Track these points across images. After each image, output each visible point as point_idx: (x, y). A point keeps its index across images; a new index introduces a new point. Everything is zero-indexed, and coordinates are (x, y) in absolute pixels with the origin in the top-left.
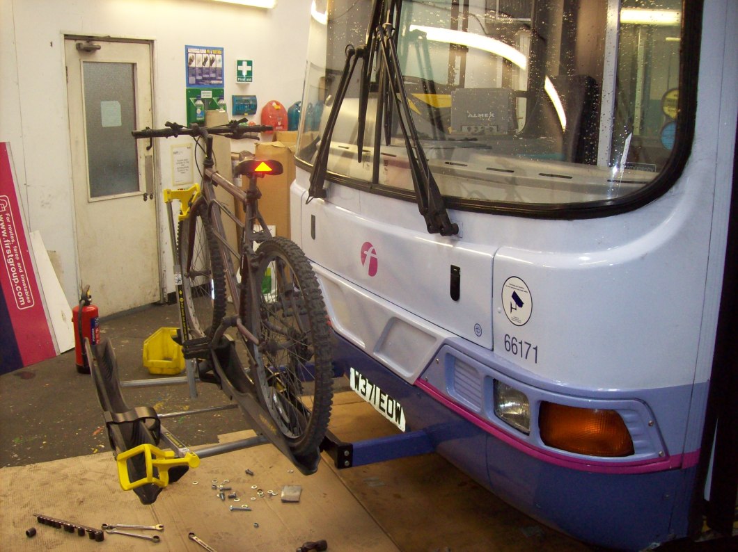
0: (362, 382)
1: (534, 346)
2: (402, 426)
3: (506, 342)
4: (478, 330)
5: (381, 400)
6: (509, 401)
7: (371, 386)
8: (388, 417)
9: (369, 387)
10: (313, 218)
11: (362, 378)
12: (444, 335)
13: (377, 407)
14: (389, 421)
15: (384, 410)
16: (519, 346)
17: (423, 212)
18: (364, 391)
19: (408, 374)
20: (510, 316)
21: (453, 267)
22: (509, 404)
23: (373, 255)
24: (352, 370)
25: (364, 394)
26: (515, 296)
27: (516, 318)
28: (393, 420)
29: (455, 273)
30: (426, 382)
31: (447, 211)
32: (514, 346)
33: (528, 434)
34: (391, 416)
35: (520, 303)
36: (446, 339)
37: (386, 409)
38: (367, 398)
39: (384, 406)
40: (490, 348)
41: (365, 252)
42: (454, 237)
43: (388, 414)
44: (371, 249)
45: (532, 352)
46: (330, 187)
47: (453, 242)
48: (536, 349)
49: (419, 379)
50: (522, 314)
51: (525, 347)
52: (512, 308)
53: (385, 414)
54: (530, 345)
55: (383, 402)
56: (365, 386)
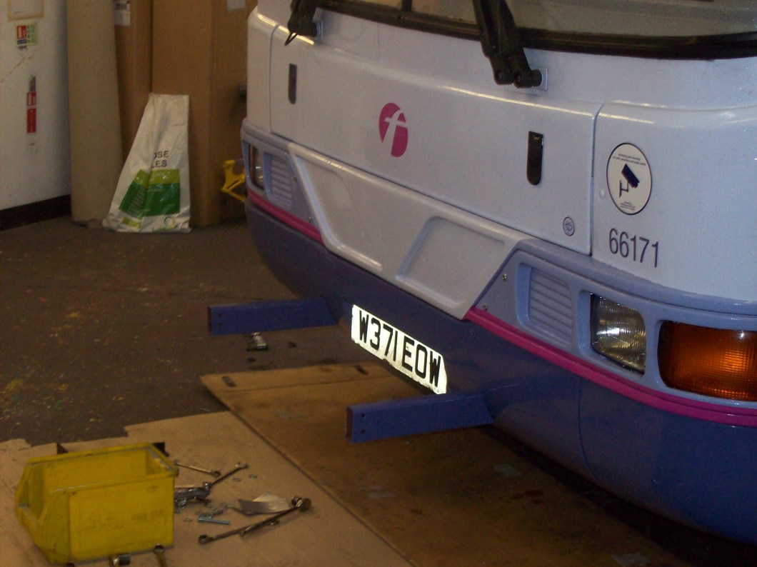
0: (372, 328)
1: (652, 242)
2: (441, 388)
3: (611, 240)
4: (569, 227)
5: (406, 353)
6: (613, 326)
7: (389, 333)
8: (417, 378)
9: (385, 334)
10: (293, 69)
11: (374, 321)
12: (517, 238)
13: (397, 365)
14: (418, 383)
15: (410, 368)
16: (631, 244)
17: (489, 52)
18: (375, 342)
19: (455, 304)
20: (619, 201)
21: (532, 135)
22: (615, 331)
23: (401, 124)
24: (356, 310)
25: (376, 347)
26: (627, 172)
27: (627, 204)
28: (425, 382)
29: (536, 143)
30: (484, 313)
31: (526, 51)
32: (624, 246)
33: (642, 373)
34: (423, 375)
35: (634, 181)
36: (519, 243)
37: (413, 365)
38: (380, 354)
39: (411, 361)
40: (588, 251)
41: (387, 120)
42: (534, 90)
43: (418, 373)
44: (397, 115)
45: (650, 251)
46: (323, 17)
47: (532, 97)
48: (656, 246)
49: (473, 308)
50: (636, 196)
51: (641, 245)
52: (621, 189)
53: (412, 375)
54: (648, 241)
55: (409, 354)
56: (377, 335)
